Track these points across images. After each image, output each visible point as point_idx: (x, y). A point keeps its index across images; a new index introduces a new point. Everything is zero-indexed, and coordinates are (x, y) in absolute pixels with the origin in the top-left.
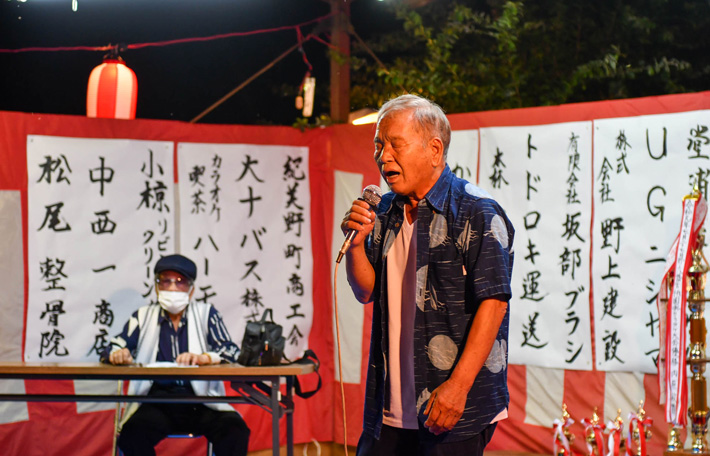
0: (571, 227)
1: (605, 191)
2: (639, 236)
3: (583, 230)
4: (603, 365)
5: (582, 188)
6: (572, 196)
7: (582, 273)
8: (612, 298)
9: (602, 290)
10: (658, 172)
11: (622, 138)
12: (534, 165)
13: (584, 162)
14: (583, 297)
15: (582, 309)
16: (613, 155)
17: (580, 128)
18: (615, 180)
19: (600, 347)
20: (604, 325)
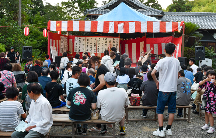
0: (95, 44)
1: (98, 42)
2: (101, 45)
3: (96, 44)
4: (97, 52)
5: (96, 41)
6: (95, 42)
7: (96, 47)
8: (99, 48)
9: (97, 48)
10: (103, 41)
11: (100, 39)
12: (92, 40)
13: (96, 40)
14: (96, 48)
15: (96, 49)
16: (99, 40)
17: (96, 38)
18: (99, 41)
19: (97, 51)
20: (98, 50)
